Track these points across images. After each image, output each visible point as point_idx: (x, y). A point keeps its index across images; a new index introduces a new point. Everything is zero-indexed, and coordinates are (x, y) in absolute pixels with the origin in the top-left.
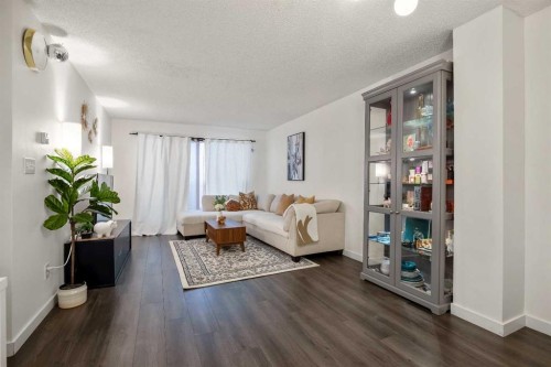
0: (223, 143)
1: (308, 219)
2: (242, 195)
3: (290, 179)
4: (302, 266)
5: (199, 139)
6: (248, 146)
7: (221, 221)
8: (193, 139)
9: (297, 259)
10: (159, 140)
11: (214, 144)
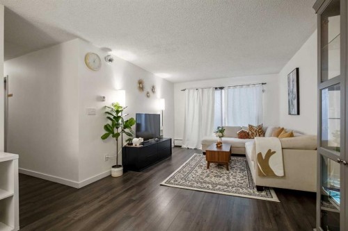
0: (237, 89)
1: (270, 153)
2: (251, 127)
3: (290, 114)
4: (262, 196)
5: (222, 88)
6: (259, 88)
7: (219, 145)
8: (216, 88)
9: (260, 189)
10: (196, 92)
11: (231, 90)
